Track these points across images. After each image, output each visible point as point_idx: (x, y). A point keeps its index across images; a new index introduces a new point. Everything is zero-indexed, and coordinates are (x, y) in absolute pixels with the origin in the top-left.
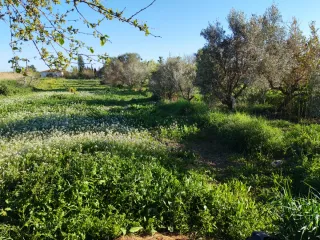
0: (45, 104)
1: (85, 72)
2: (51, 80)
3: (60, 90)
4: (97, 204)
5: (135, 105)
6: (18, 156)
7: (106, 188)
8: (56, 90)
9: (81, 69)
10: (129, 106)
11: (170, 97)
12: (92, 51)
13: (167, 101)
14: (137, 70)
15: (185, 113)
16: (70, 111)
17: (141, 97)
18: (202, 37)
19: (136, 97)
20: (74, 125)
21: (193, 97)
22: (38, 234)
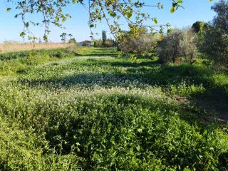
0: (85, 65)
1: (107, 43)
2: (86, 48)
3: (92, 55)
4: (138, 148)
5: (145, 67)
6: (75, 102)
7: (142, 135)
8: (90, 55)
9: (104, 40)
10: (141, 67)
11: (174, 60)
12: (156, 22)
13: (172, 64)
14: (146, 40)
15: (189, 74)
16: (101, 70)
17: (149, 60)
18: (213, 10)
19: (145, 60)
20: (106, 81)
21: (194, 61)
22: (99, 167)
